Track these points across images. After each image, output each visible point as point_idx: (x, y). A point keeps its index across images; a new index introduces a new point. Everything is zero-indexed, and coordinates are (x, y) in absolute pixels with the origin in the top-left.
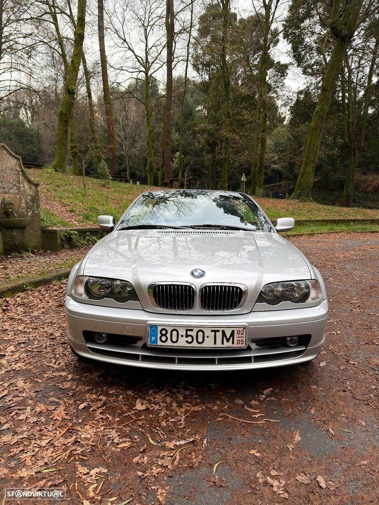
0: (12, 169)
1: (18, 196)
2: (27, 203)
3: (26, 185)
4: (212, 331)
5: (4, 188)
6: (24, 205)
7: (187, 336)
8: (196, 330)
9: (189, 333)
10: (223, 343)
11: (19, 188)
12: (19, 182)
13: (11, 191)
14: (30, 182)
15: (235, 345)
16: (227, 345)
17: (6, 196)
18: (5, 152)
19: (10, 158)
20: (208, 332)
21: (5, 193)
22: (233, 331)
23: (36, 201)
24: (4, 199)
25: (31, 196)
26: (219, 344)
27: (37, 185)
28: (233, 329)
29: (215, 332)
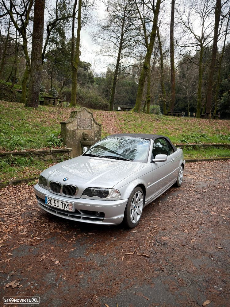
0: (88, 119)
1: (90, 131)
2: (95, 134)
3: (95, 126)
4: (62, 203)
5: (84, 127)
6: (93, 135)
7: (55, 203)
8: (57, 201)
9: (55, 202)
10: (65, 208)
11: (91, 127)
12: (91, 124)
13: (87, 129)
14: (97, 124)
15: (69, 210)
16: (66, 209)
17: (85, 131)
18: (85, 111)
19: (88, 113)
20: (60, 203)
21: (84, 129)
22: (68, 204)
23: (99, 133)
24: (83, 132)
25: (97, 130)
26: (63, 208)
27: (100, 125)
28: (69, 203)
29: (63, 203)
